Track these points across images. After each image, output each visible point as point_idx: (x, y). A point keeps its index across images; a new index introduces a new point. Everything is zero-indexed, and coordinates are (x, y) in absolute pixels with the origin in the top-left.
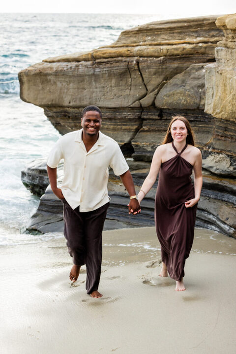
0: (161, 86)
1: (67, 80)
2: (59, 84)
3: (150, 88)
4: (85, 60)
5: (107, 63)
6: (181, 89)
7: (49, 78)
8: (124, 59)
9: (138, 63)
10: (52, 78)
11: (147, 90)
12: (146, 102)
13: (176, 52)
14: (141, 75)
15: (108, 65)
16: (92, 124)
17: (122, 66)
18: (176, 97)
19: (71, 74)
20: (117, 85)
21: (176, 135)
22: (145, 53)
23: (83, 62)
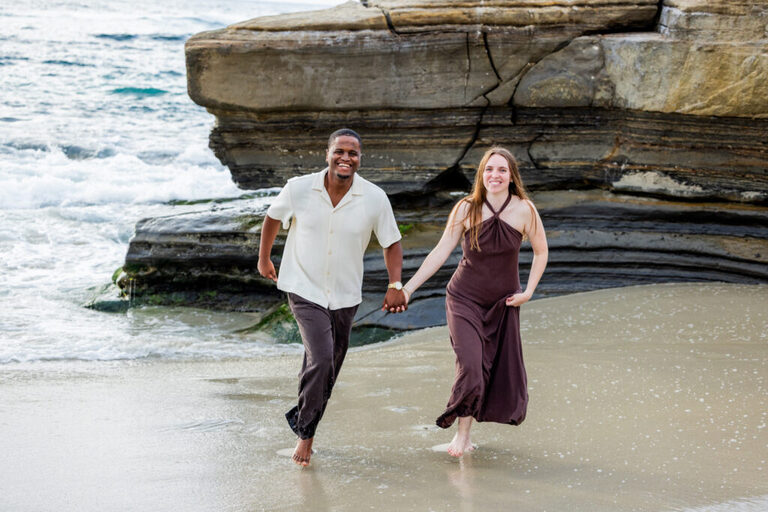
0: (523, 71)
1: (331, 61)
2: (309, 71)
3: (504, 74)
4: (374, 28)
5: (426, 33)
6: (561, 77)
7: (283, 59)
8: (458, 27)
9: (485, 34)
10: (292, 60)
11: (499, 77)
12: (499, 96)
13: (552, 19)
14: (489, 54)
15: (429, 37)
16: (345, 157)
17: (457, 39)
18: (553, 90)
19: (345, 52)
20: (442, 71)
21: (491, 179)
22: (497, 18)
23: (368, 31)
